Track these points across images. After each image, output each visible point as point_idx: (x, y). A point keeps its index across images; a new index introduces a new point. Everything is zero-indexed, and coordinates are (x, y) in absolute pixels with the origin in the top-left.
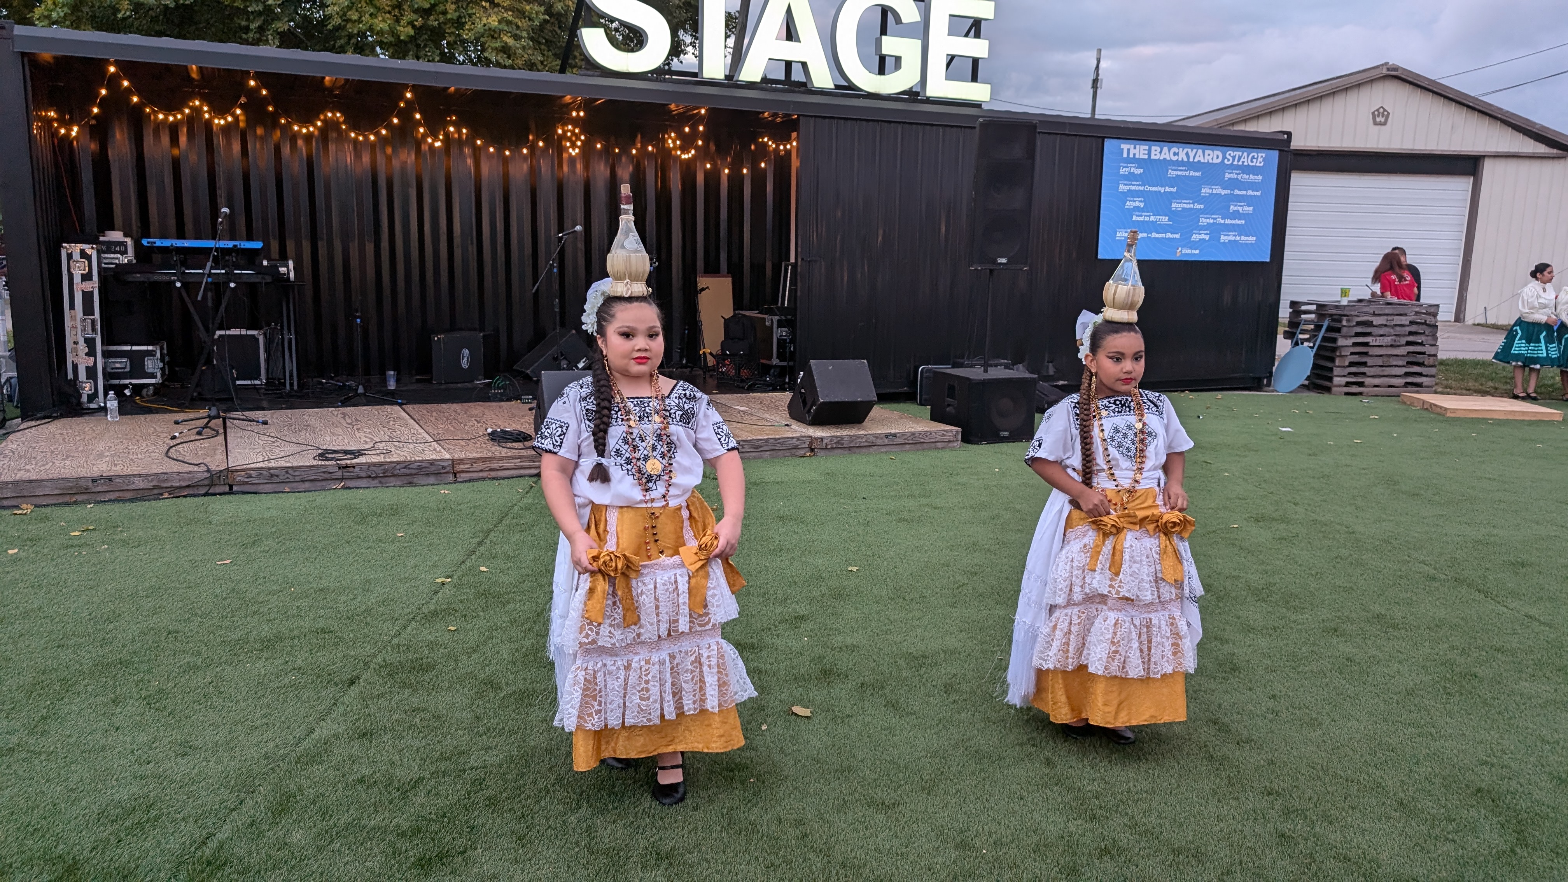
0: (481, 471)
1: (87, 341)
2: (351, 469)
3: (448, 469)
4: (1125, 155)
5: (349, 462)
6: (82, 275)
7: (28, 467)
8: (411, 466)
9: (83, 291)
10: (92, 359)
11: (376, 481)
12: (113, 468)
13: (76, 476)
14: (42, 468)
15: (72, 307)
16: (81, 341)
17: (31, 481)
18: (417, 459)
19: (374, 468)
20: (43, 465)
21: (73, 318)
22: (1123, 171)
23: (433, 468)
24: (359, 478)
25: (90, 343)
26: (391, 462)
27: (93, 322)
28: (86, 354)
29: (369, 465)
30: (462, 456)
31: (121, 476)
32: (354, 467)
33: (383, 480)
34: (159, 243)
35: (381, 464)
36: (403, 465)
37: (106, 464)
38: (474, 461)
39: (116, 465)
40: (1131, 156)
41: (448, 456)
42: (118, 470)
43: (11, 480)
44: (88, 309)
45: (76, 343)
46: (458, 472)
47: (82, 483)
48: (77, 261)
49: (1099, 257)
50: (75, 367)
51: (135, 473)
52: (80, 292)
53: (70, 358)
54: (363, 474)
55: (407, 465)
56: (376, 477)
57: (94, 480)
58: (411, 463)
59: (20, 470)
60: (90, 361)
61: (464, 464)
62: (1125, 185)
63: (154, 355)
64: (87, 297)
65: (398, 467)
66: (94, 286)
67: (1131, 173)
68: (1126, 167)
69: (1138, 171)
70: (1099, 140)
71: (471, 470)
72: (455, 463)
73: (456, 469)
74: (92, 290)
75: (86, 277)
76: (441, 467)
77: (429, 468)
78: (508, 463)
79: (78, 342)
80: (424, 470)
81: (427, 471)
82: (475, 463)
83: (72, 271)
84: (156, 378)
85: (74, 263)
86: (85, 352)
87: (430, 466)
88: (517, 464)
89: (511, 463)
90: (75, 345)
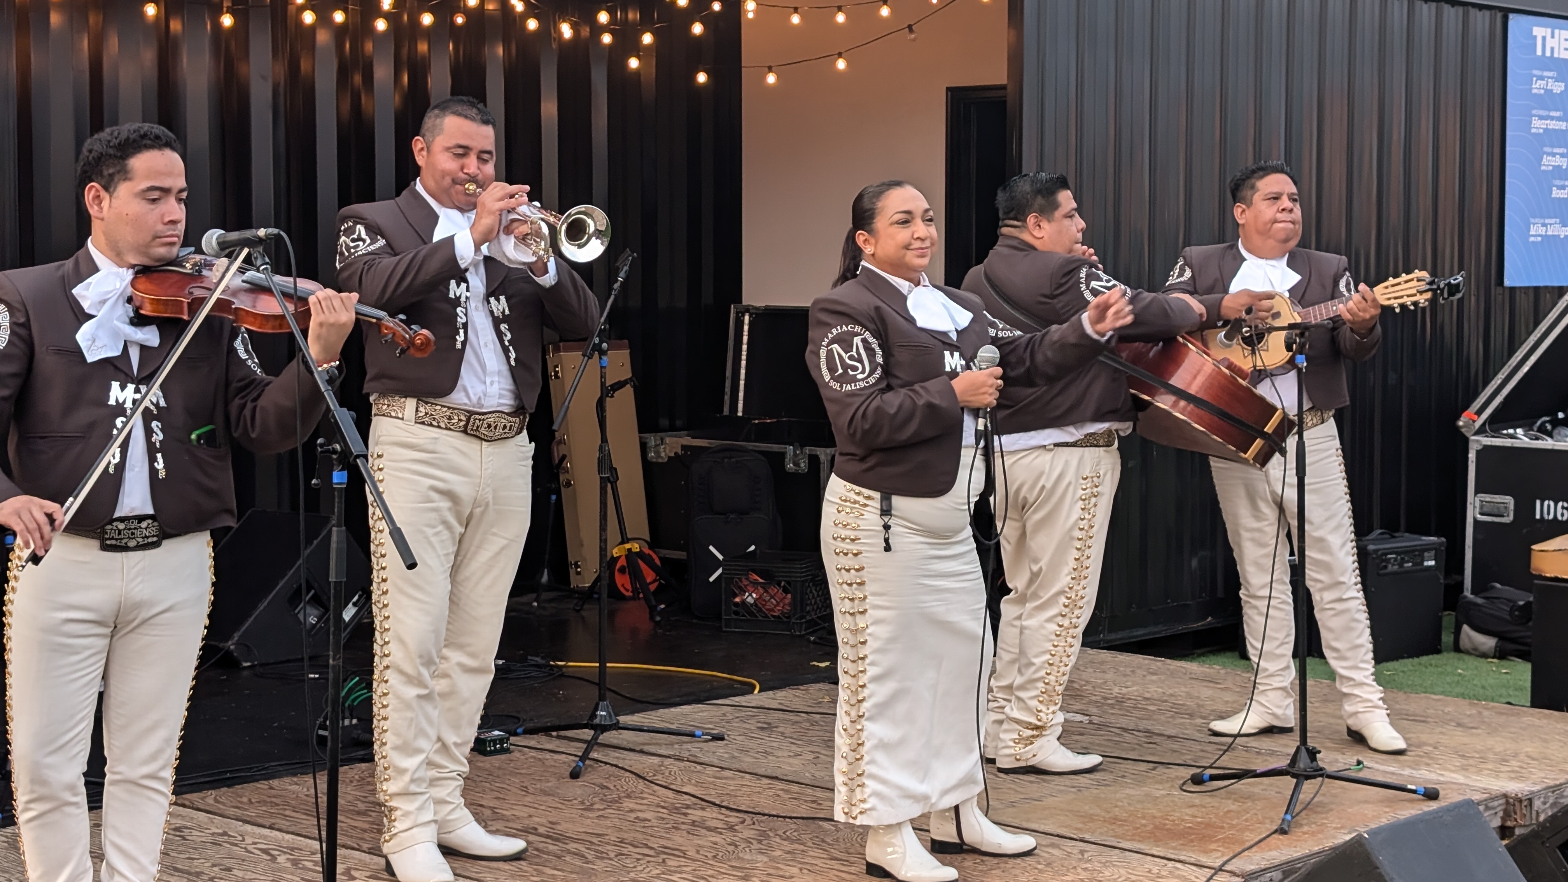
4: (1539, 52)
22: (1538, 87)
40: (1548, 54)
49: (1507, 283)
62: (1541, 118)
67: (1549, 92)
68: (1541, 78)
69: (1558, 88)
70: (1499, 15)
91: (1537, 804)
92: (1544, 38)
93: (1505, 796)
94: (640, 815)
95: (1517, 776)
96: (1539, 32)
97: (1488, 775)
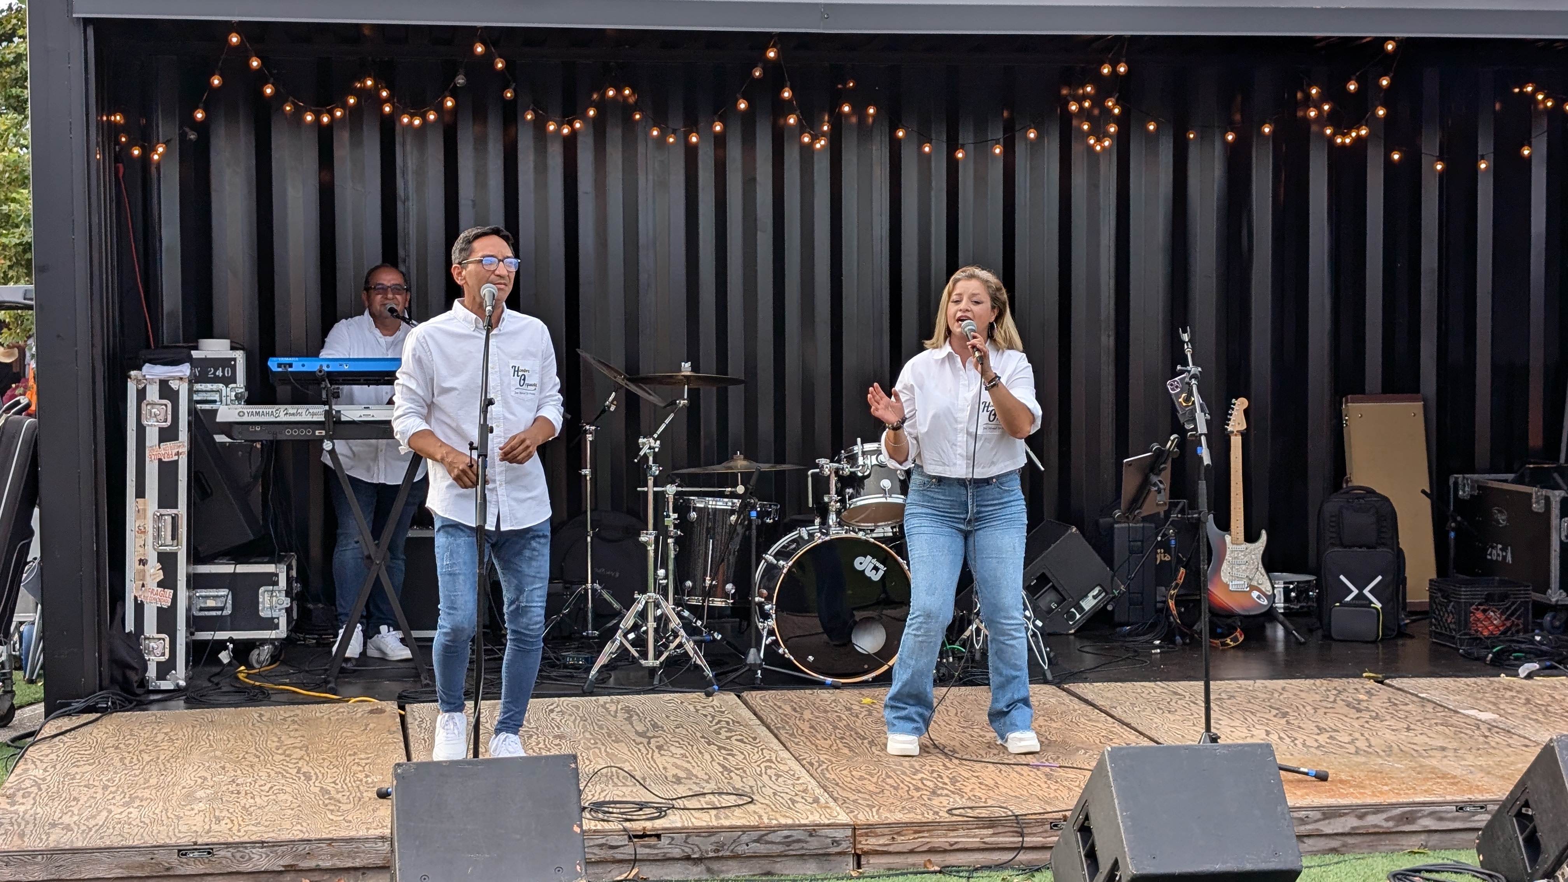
0: (912, 852)
1: (162, 557)
2: (653, 841)
3: (845, 846)
5: (649, 825)
6: (161, 430)
7: (66, 819)
8: (771, 837)
9: (160, 460)
10: (169, 592)
11: (701, 868)
12: (214, 827)
13: (151, 842)
14: (92, 823)
15: (140, 493)
16: (153, 558)
17: (75, 851)
18: (783, 821)
19: (694, 839)
20: (93, 817)
21: (142, 513)
23: (814, 844)
24: (667, 860)
25: (167, 561)
26: (732, 828)
27: (175, 519)
28: (160, 584)
29: (688, 833)
30: (874, 818)
31: (228, 845)
32: (658, 836)
33: (715, 866)
34: (299, 365)
35: (711, 832)
36: (755, 835)
37: (199, 818)
38: (897, 829)
39: (218, 820)
41: (843, 818)
42: (222, 832)
43: (41, 846)
44: (167, 499)
45: (143, 562)
46: (867, 853)
47: (161, 856)
48: (153, 404)
50: (139, 608)
51: (254, 838)
52: (157, 462)
53: (132, 590)
54: (676, 852)
55: (762, 834)
56: (700, 860)
57: (182, 852)
58: (772, 830)
59: (54, 825)
60: (165, 598)
61: (877, 836)
63: (276, 583)
64: (168, 470)
65: (745, 838)
66: (180, 451)
71: (891, 849)
72: (858, 832)
73: (860, 846)
74: (176, 458)
75: (168, 435)
76: (829, 840)
77: (807, 842)
78: (968, 836)
79: (147, 561)
80: (797, 846)
81: (802, 848)
82: (898, 833)
83: (145, 423)
84: (276, 627)
85: (149, 407)
86: (158, 580)
87: (809, 839)
88: (986, 840)
89: (974, 837)
90: (141, 566)
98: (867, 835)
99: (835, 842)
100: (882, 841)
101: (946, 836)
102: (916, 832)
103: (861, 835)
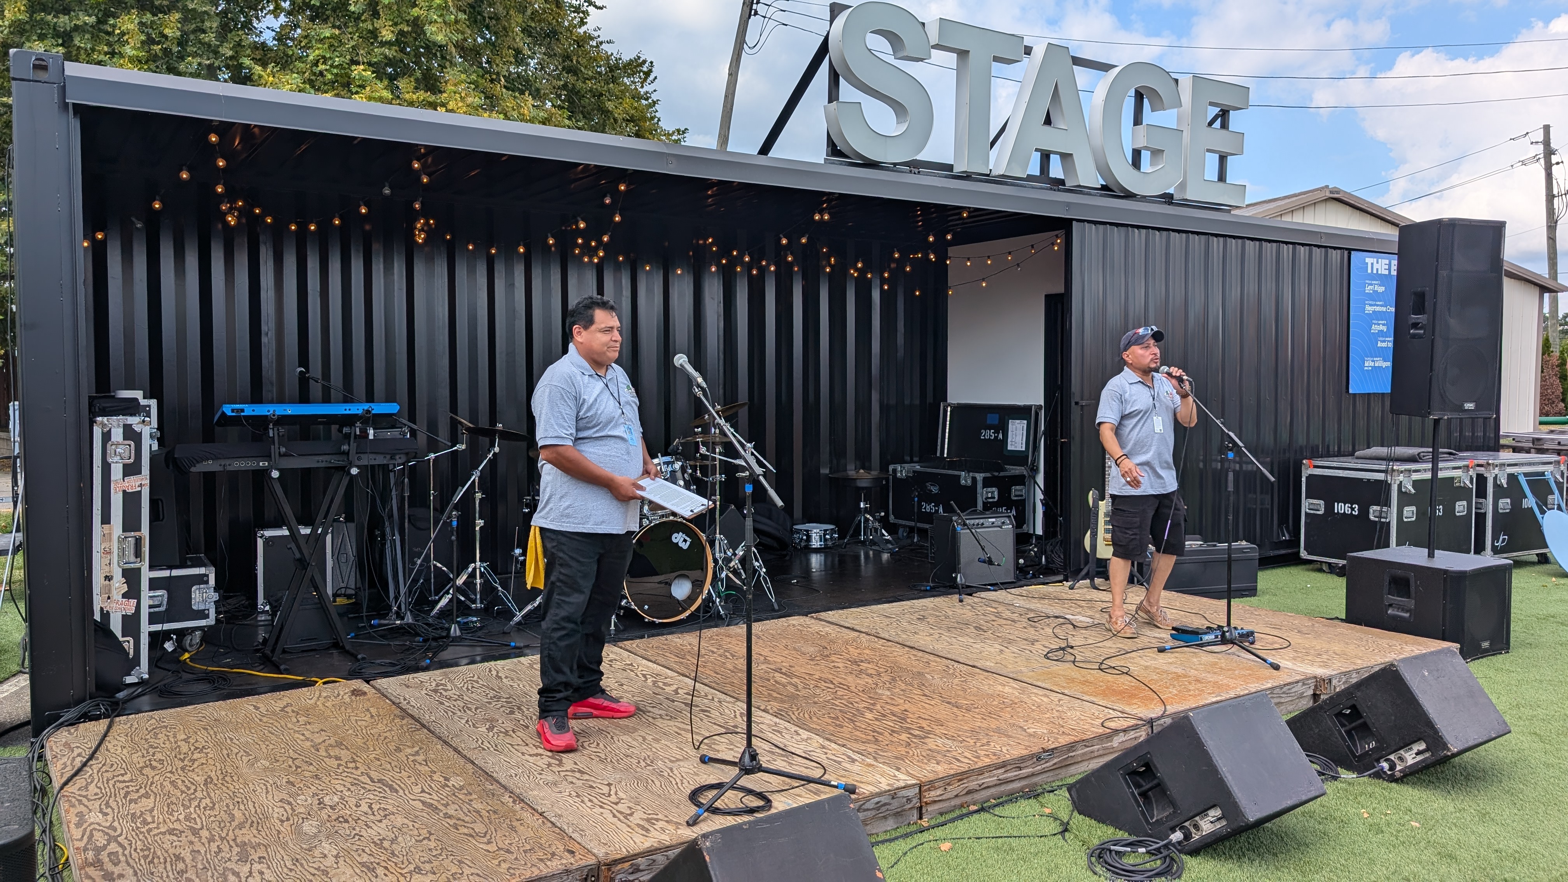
0: (956, 796)
1: (126, 573)
3: (914, 802)
4: (1369, 271)
6: (125, 466)
8: (867, 805)
9: (124, 491)
10: (133, 602)
15: (106, 519)
16: (117, 574)
21: (107, 537)
22: (1369, 289)
23: (895, 805)
25: (131, 577)
27: (138, 542)
28: (125, 596)
30: (932, 775)
34: (250, 410)
38: (947, 781)
40: (1375, 272)
41: (908, 781)
44: (131, 523)
45: (108, 578)
46: (928, 804)
48: (118, 444)
49: (1351, 391)
50: (106, 616)
52: (121, 494)
53: (99, 602)
58: (868, 799)
60: (130, 606)
61: (934, 788)
62: (1371, 305)
63: (207, 582)
64: (131, 500)
66: (141, 483)
67: (1375, 292)
68: (1371, 285)
69: (1381, 289)
70: (1346, 253)
71: (944, 797)
72: (923, 789)
73: (925, 800)
74: (139, 489)
75: (131, 470)
76: (905, 800)
77: (889, 804)
78: (990, 777)
79: (112, 577)
80: (884, 809)
81: (887, 810)
82: (949, 784)
83: (110, 460)
84: (207, 616)
85: (113, 447)
86: (123, 592)
87: (892, 801)
88: (1001, 777)
89: (993, 776)
90: (107, 582)
91: (1334, 682)
92: (1372, 264)
93: (1315, 677)
94: (836, 664)
95: (1325, 665)
96: (1369, 260)
97: (1307, 664)
98: (929, 790)
99: (909, 800)
100: (939, 792)
101: (977, 780)
102: (960, 780)
103: (926, 791)
